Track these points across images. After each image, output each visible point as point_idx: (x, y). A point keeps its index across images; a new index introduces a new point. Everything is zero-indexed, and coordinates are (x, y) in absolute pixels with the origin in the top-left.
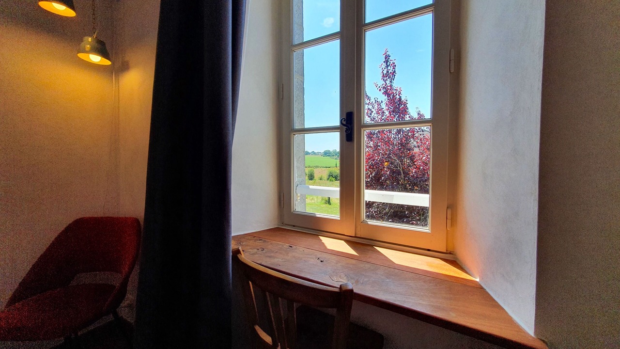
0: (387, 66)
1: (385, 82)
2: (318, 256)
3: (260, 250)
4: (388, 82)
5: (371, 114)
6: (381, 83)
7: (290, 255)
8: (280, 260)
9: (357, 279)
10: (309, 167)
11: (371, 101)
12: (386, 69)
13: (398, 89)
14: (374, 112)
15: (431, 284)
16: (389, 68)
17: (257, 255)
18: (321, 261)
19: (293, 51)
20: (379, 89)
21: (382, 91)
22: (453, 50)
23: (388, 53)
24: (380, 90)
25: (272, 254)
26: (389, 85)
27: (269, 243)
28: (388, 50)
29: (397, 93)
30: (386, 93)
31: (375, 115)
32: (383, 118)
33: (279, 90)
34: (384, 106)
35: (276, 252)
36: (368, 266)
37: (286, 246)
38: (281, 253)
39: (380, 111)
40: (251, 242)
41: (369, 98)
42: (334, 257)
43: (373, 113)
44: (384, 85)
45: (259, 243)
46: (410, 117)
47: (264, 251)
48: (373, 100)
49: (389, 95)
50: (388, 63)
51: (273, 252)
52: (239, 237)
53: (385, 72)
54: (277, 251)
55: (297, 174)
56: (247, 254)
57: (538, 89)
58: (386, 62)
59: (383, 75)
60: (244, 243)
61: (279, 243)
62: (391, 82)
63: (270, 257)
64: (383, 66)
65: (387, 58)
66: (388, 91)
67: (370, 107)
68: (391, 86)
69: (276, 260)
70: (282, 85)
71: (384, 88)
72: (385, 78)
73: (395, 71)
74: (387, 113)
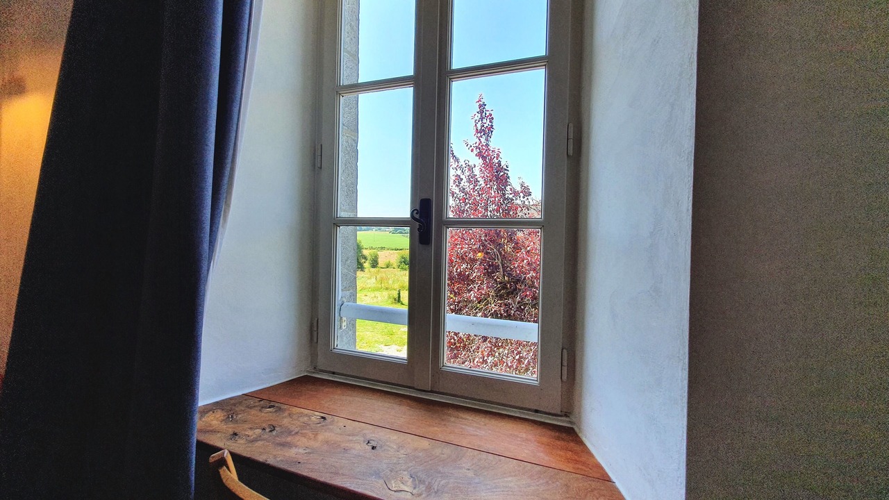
0: (482, 119)
1: (480, 140)
2: (368, 437)
3: (268, 430)
4: (483, 140)
5: (460, 183)
6: (473, 140)
7: (320, 437)
8: (301, 451)
9: (429, 483)
10: (371, 248)
11: (460, 164)
12: (481, 122)
13: (496, 151)
14: (465, 180)
15: (541, 481)
16: (484, 121)
17: (260, 443)
18: (373, 448)
19: (340, 94)
20: (470, 149)
21: (475, 152)
22: (571, 125)
23: (483, 100)
24: (472, 150)
25: (289, 439)
26: (484, 144)
27: (286, 414)
28: (483, 96)
29: (495, 156)
30: (480, 155)
31: (466, 184)
32: (476, 188)
33: (314, 154)
34: (477, 171)
35: (297, 433)
36: (448, 450)
37: (316, 416)
38: (304, 435)
39: (473, 180)
40: (253, 412)
41: (457, 160)
42: (395, 437)
43: (463, 181)
44: (477, 145)
45: (267, 415)
46: (511, 189)
47: (274, 433)
48: (462, 163)
49: (484, 158)
50: (484, 114)
51: (290, 433)
52: (232, 402)
53: (479, 126)
54: (296, 430)
55: (343, 286)
56: (242, 442)
57: (688, 210)
58: (481, 112)
59: (477, 130)
60: (240, 416)
61: (303, 413)
62: (487, 140)
63: (283, 445)
64: (476, 118)
65: (482, 106)
66: (483, 153)
67: (459, 172)
68: (487, 145)
69: (292, 453)
70: (319, 147)
71: (477, 148)
72: (479, 135)
73: (492, 126)
74: (482, 182)
